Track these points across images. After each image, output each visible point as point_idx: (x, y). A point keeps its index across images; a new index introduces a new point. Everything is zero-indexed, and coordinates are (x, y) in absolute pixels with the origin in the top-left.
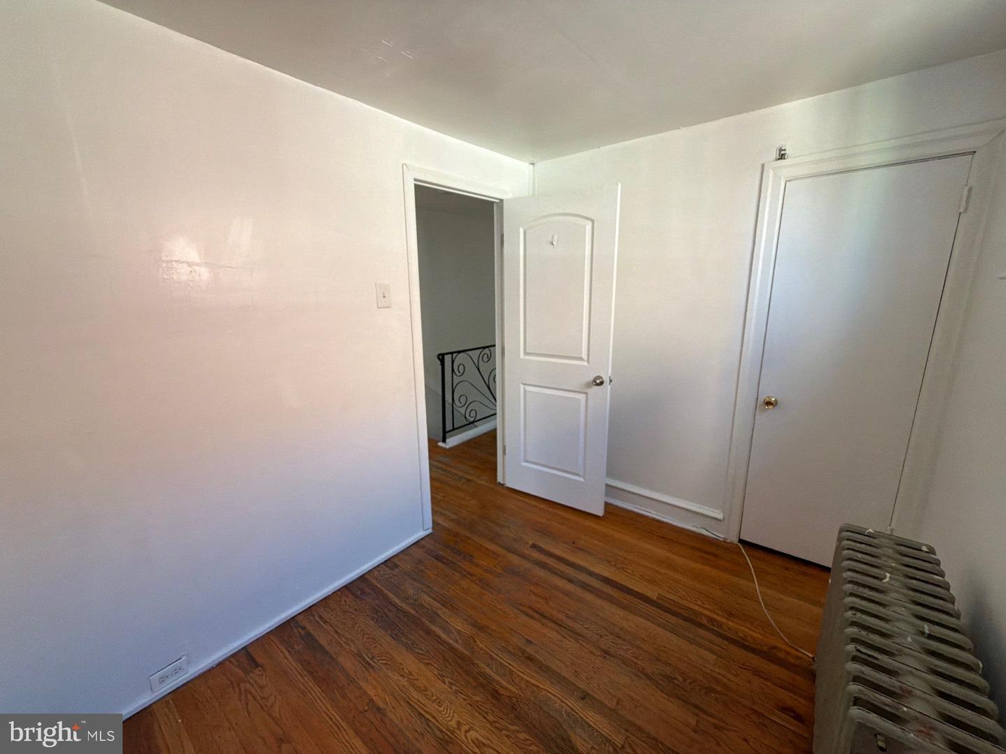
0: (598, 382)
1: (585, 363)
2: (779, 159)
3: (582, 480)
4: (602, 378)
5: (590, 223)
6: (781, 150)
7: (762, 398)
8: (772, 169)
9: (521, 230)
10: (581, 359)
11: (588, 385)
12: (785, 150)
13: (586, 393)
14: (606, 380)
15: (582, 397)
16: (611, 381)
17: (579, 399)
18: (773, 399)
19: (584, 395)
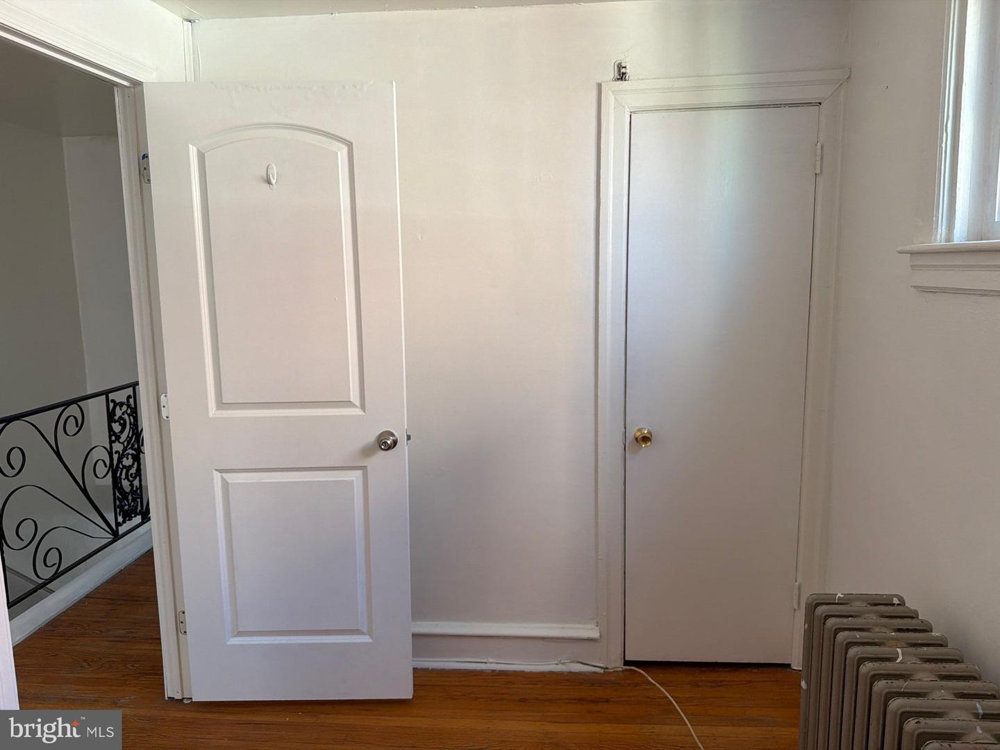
0: (386, 443)
1: (358, 412)
2: (618, 79)
3: (366, 639)
4: (393, 435)
5: (345, 149)
6: (620, 67)
7: (633, 432)
8: (613, 92)
9: (193, 151)
10: (349, 404)
11: (367, 452)
12: (625, 67)
13: (363, 468)
14: (400, 435)
15: (355, 477)
16: (409, 438)
17: (353, 480)
18: (646, 432)
19: (359, 473)
